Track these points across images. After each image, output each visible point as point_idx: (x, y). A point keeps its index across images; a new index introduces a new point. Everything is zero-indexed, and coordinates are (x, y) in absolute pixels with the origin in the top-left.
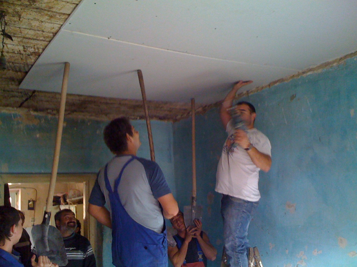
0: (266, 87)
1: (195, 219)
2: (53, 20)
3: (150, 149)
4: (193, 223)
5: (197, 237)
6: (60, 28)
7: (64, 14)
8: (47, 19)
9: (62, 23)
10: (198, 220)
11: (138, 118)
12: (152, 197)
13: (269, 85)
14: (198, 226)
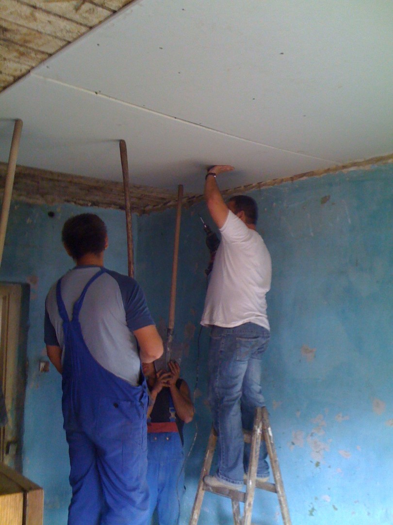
0: (287, 180)
1: (170, 362)
2: (23, 59)
3: (129, 260)
4: (167, 366)
5: (170, 386)
6: (29, 72)
7: (43, 53)
8: (15, 57)
9: (34, 65)
10: (175, 362)
11: (90, 204)
12: (126, 329)
13: (292, 179)
14: (173, 371)
